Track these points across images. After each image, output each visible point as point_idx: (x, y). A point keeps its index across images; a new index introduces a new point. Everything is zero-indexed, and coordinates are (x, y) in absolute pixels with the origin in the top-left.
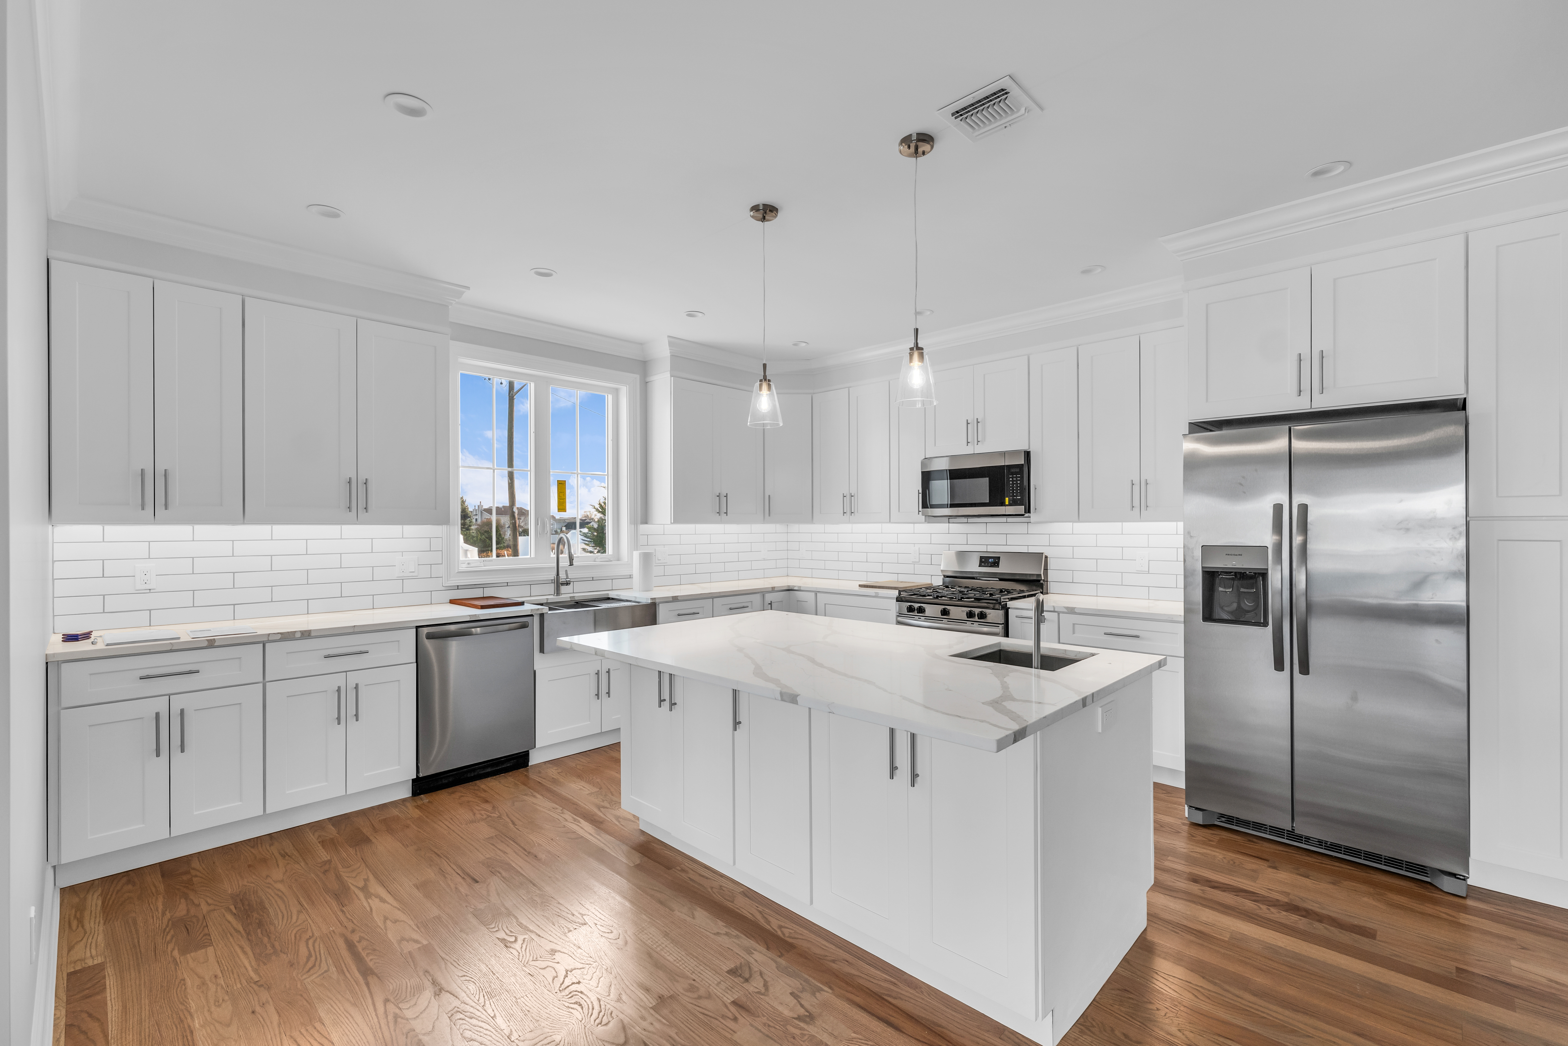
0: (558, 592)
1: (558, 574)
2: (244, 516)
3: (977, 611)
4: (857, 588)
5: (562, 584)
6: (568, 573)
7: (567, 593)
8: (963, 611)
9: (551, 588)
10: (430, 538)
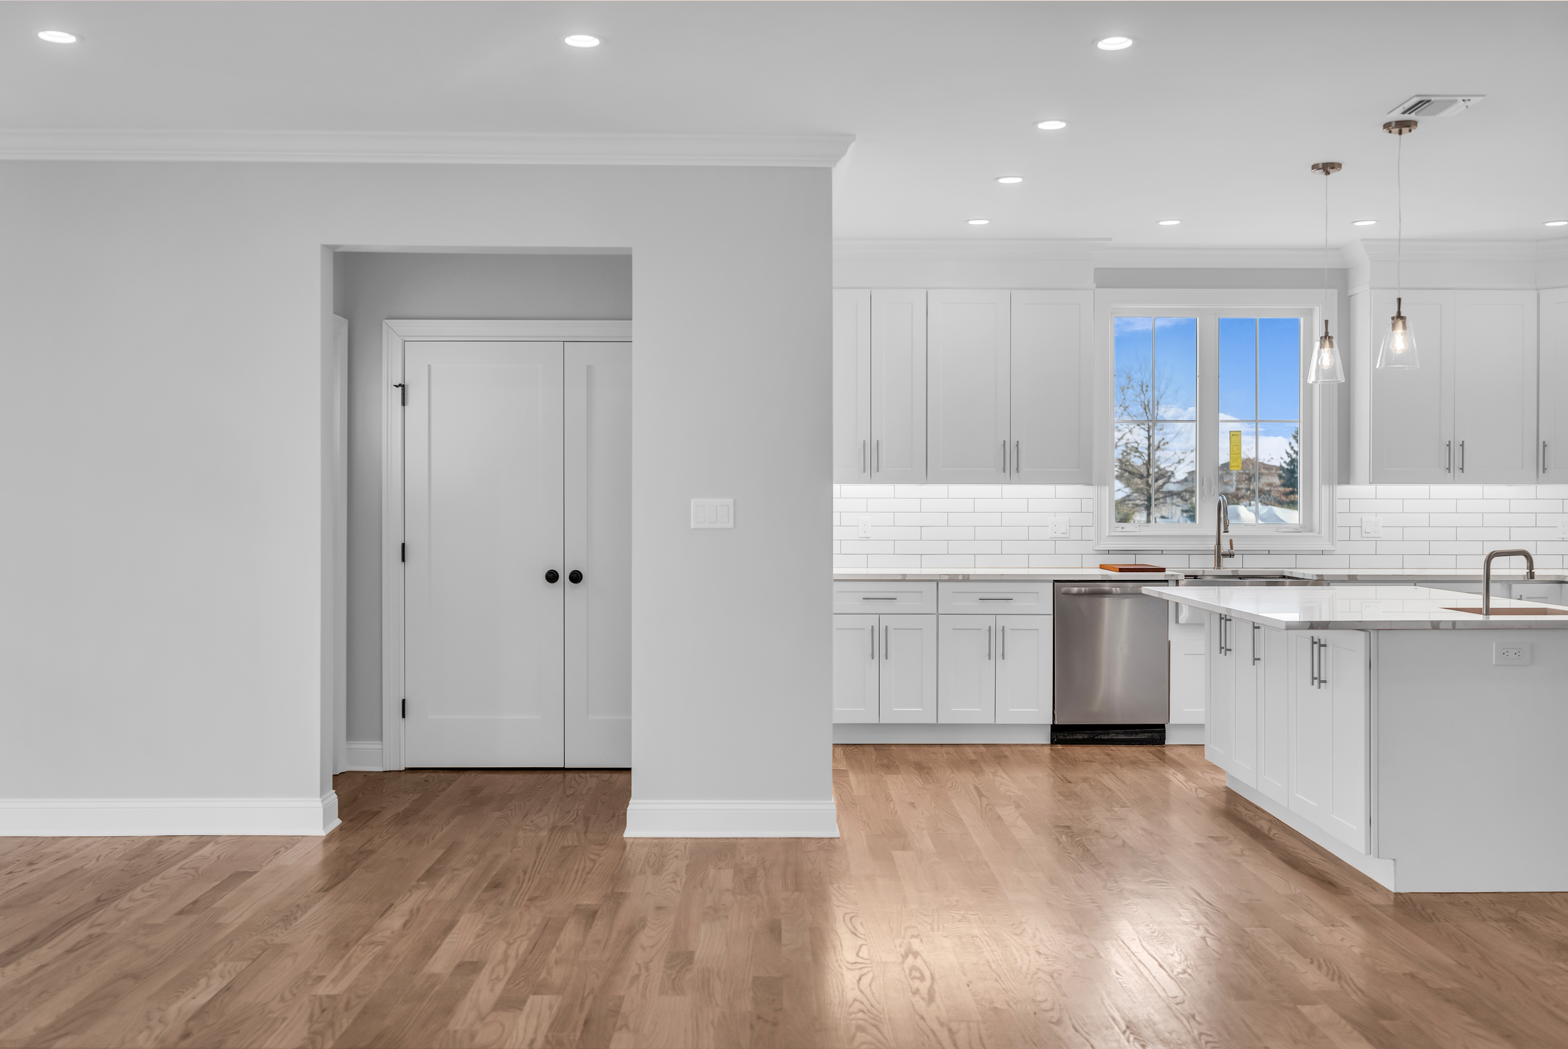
0: (1218, 565)
1: (1219, 544)
2: (927, 476)
5: (1225, 555)
6: (1234, 543)
7: (1229, 565)
9: (1211, 560)
10: (1081, 499)
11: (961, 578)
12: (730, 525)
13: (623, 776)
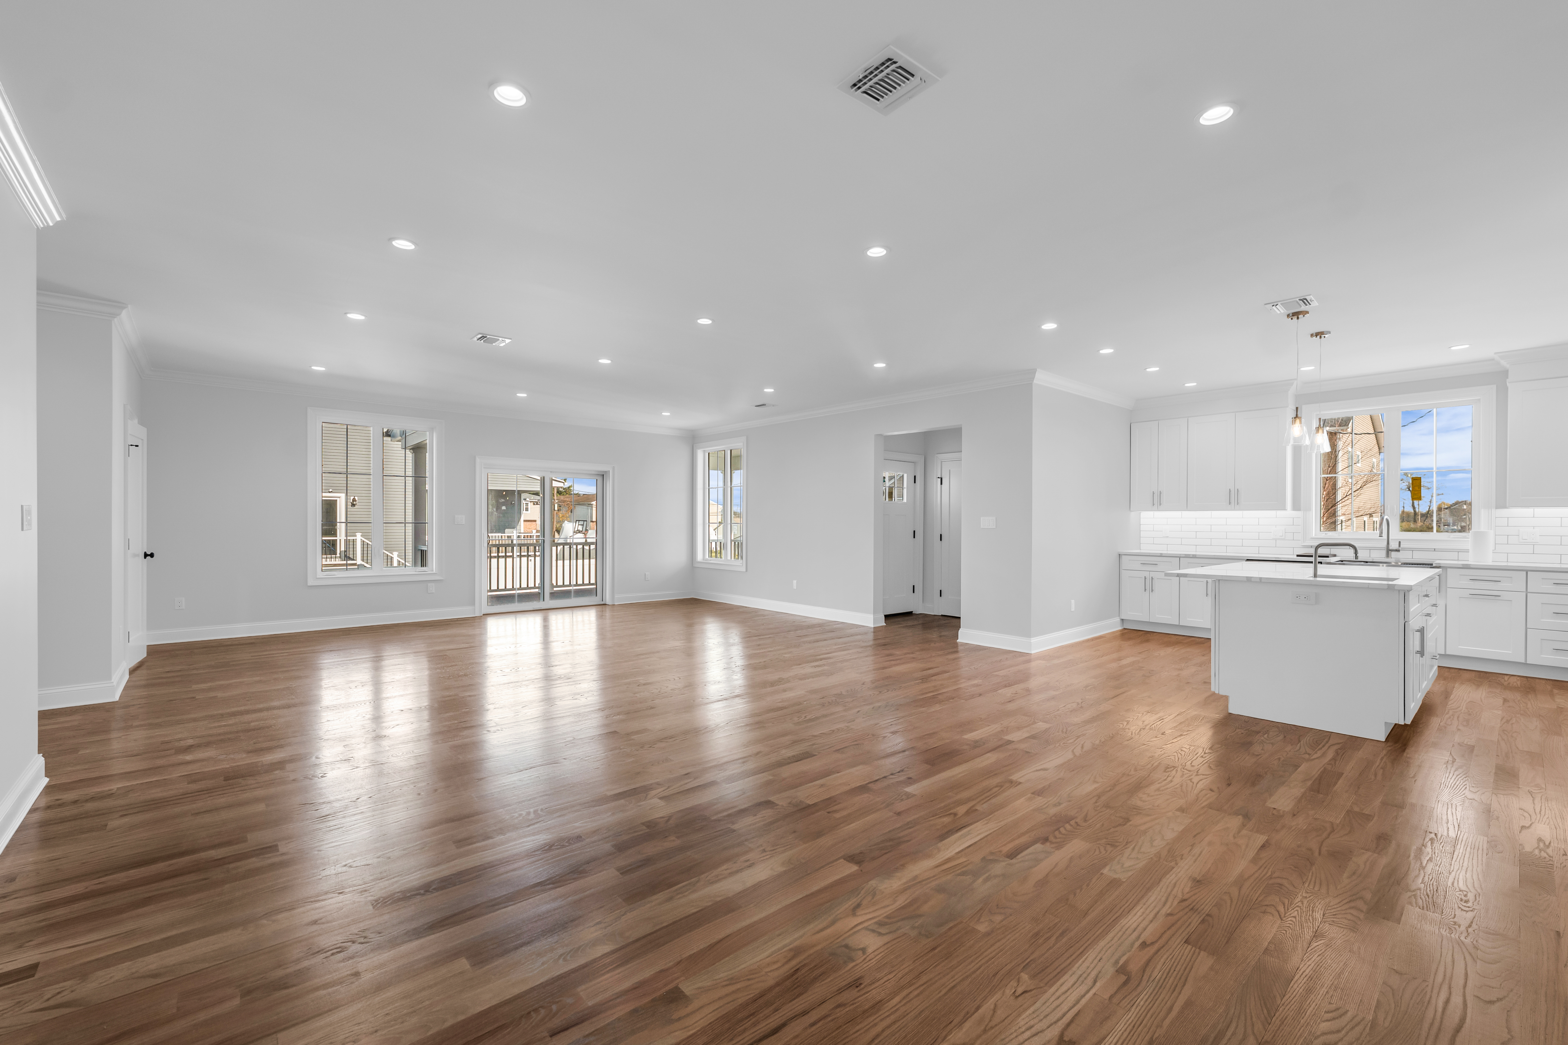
0: (1388, 556)
1: (1388, 544)
5: (1392, 551)
6: (1402, 543)
10: (1293, 518)
11: (1191, 556)
12: (994, 527)
13: (957, 620)
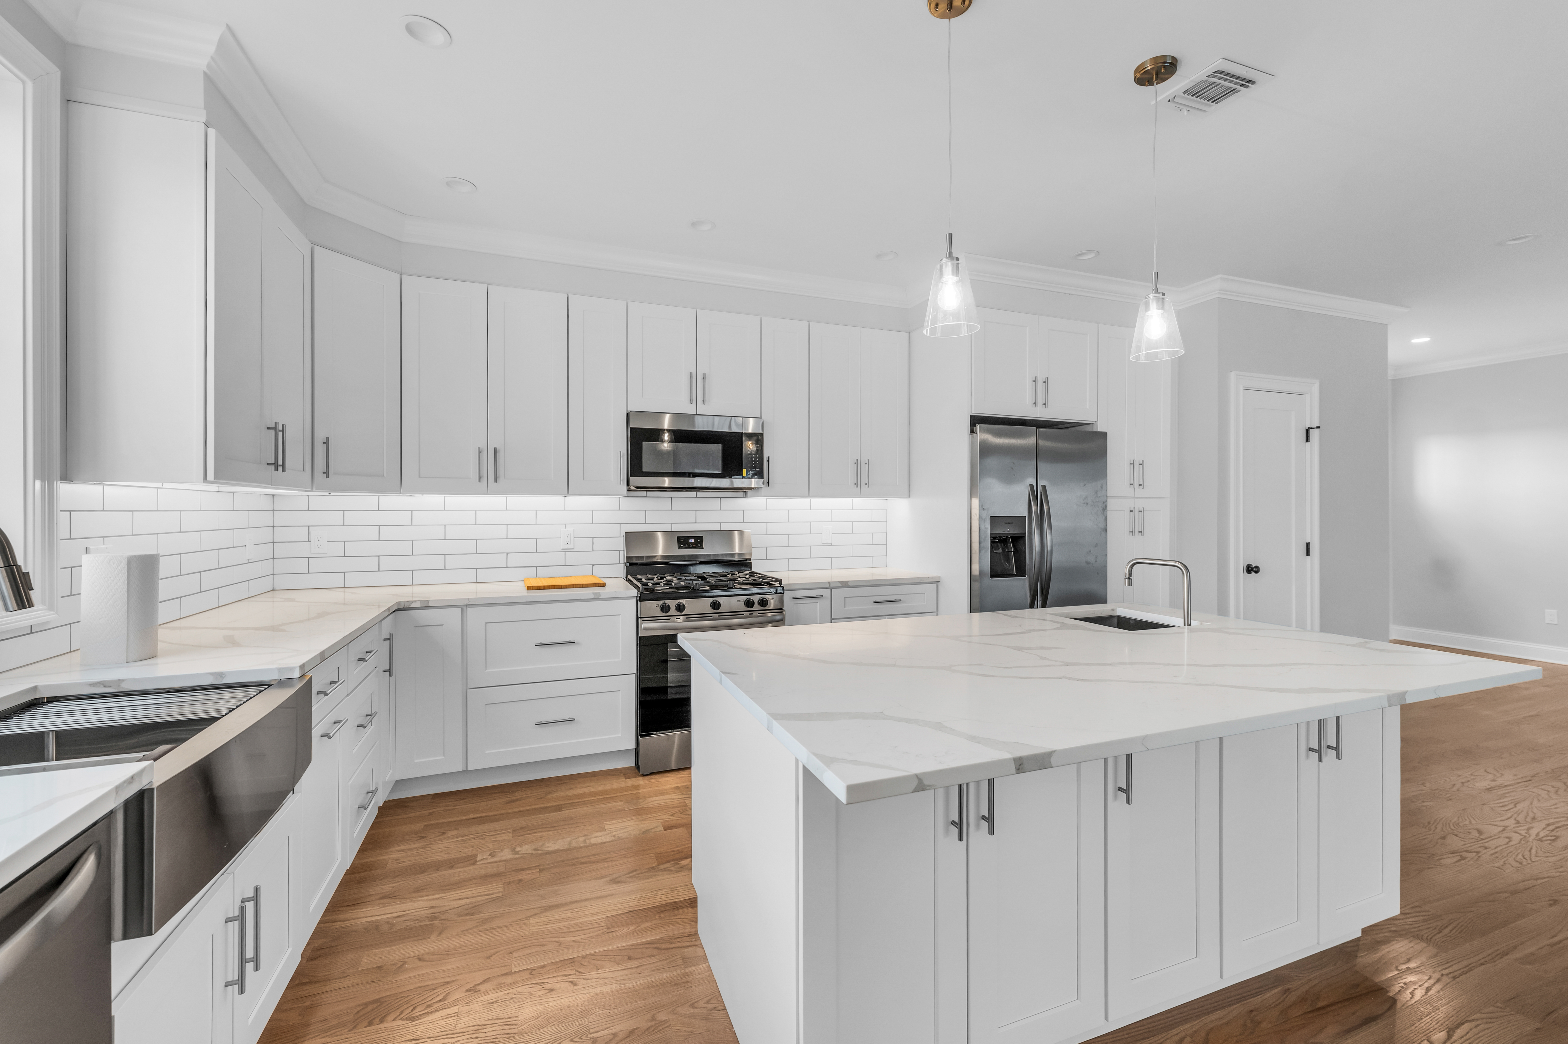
3: (756, 599)
4: (524, 593)
8: (739, 601)
